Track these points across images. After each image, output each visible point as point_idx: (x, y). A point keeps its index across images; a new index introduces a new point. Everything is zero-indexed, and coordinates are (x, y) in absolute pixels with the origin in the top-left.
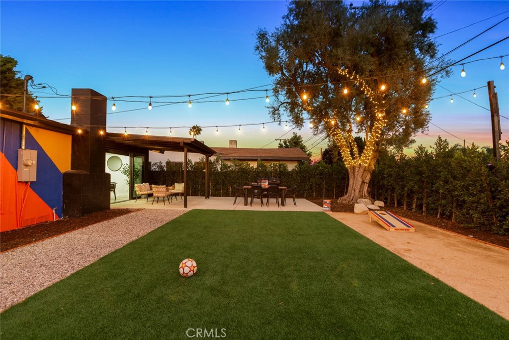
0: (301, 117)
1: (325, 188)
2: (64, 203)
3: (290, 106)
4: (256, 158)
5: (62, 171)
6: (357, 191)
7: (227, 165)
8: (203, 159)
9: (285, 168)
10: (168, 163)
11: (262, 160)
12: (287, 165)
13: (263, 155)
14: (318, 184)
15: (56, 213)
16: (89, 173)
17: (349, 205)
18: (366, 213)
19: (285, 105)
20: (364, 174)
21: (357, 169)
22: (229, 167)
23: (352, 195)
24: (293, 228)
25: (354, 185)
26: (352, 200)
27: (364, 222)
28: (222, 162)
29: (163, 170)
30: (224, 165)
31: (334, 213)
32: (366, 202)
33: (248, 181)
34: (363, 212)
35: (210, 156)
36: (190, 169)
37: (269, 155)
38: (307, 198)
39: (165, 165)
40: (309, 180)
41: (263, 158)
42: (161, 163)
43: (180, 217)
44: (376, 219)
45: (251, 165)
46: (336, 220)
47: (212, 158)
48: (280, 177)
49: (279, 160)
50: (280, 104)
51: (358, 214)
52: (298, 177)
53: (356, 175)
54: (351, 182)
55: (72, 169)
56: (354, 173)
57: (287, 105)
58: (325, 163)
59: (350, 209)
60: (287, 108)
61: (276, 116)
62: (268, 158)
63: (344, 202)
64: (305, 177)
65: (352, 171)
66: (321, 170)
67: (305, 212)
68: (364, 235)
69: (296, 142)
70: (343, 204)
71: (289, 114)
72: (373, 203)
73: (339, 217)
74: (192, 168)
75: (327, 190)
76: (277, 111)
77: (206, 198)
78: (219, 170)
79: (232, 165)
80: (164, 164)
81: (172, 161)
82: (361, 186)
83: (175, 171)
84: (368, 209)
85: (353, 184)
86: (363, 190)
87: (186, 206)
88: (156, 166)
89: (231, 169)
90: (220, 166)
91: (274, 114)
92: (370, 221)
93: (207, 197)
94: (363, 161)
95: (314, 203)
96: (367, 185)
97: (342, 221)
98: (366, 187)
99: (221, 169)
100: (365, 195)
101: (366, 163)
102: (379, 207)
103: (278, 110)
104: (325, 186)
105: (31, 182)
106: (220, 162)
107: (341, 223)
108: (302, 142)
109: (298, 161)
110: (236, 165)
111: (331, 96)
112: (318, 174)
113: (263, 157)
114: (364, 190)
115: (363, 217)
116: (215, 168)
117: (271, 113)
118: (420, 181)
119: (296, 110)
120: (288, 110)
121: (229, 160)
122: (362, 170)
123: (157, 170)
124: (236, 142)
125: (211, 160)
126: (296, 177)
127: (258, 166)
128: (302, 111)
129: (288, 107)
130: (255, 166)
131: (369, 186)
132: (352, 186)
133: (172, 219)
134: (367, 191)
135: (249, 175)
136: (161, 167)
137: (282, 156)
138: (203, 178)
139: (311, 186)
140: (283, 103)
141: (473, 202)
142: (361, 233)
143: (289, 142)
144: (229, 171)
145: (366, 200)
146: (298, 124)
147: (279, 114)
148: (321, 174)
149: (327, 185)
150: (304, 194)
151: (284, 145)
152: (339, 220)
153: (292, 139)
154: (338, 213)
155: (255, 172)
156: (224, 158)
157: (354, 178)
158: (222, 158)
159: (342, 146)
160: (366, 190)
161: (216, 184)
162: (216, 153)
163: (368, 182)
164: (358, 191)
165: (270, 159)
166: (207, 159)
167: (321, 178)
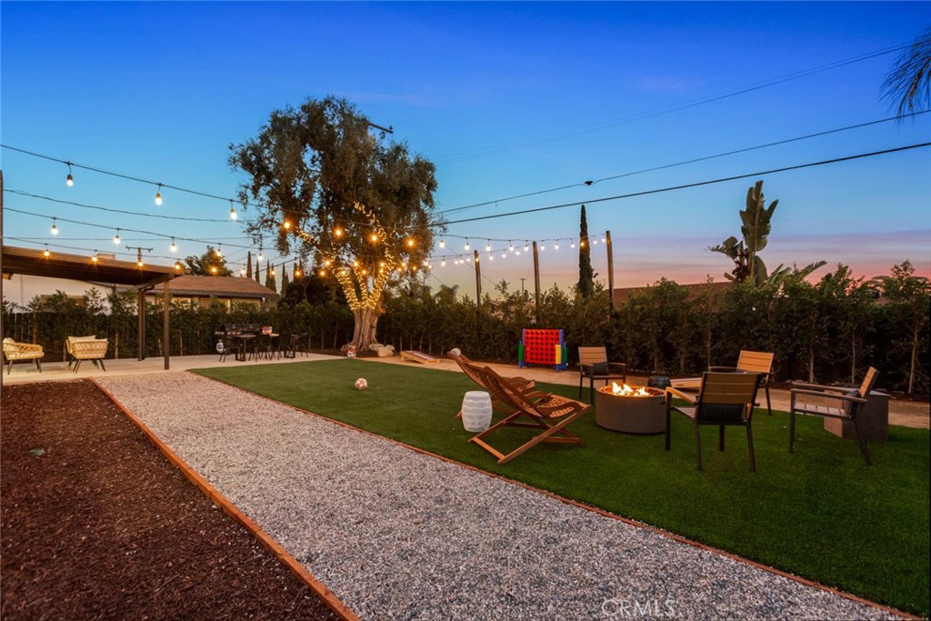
4: (206, 294)
6: (366, 337)
19: (269, 223)
20: (372, 317)
21: (365, 312)
23: (361, 341)
25: (362, 330)
41: (219, 294)
53: (364, 319)
56: (361, 316)
65: (359, 314)
76: (255, 231)
86: (371, 335)
94: (371, 303)
96: (375, 329)
100: (376, 340)
101: (373, 305)
114: (373, 335)
117: (247, 232)
118: (428, 323)
122: (370, 313)
132: (358, 331)
140: (266, 221)
141: (469, 338)
147: (261, 235)
157: (361, 323)
159: (346, 286)
160: (375, 334)
163: (376, 326)
167: (307, 324)
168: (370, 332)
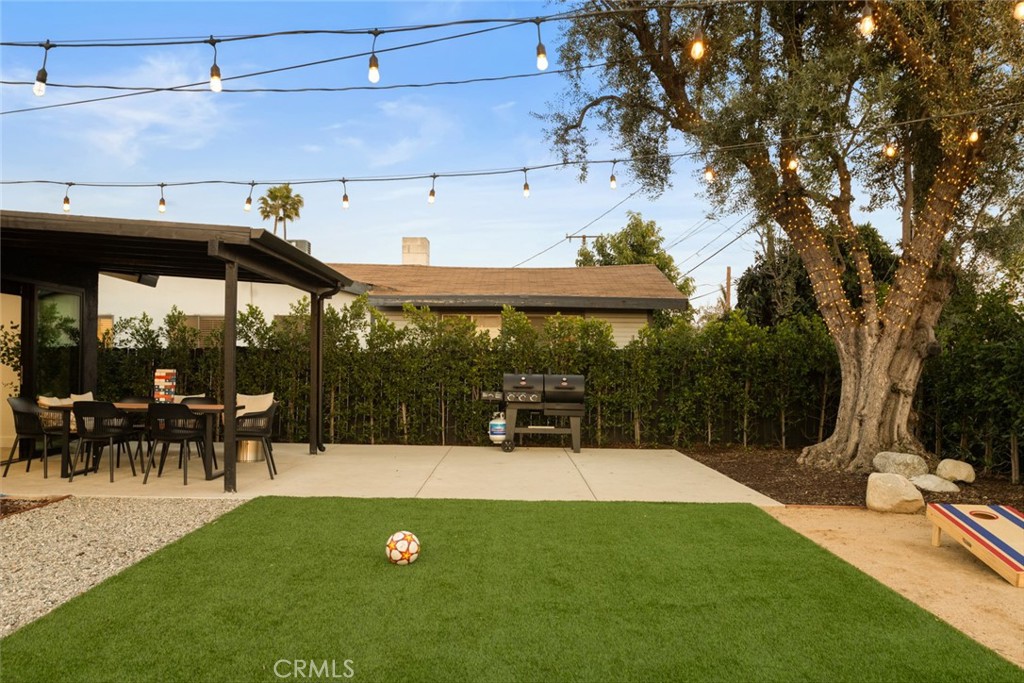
0: (662, 152)
1: (751, 412)
3: (622, 111)
4: (497, 303)
6: (872, 424)
7: (392, 326)
8: (304, 309)
9: (603, 338)
10: (173, 320)
11: (518, 309)
12: (608, 329)
13: (524, 291)
14: (723, 396)
17: (842, 477)
18: (913, 507)
19: (603, 107)
20: (898, 359)
22: (400, 335)
23: (854, 439)
24: (640, 577)
25: (861, 403)
26: (853, 456)
27: (912, 545)
28: (373, 318)
29: (153, 346)
30: (381, 327)
31: (793, 509)
32: (907, 465)
33: (469, 385)
34: (899, 505)
35: (328, 295)
36: (256, 343)
37: (545, 292)
38: (683, 448)
39: (166, 327)
40: (693, 381)
41: (522, 303)
42: (149, 322)
43: (205, 529)
44: (957, 535)
45: (479, 330)
46: (803, 539)
47: (338, 304)
48: (585, 372)
49: (581, 311)
50: (584, 103)
51: (883, 512)
52: (652, 373)
53: (867, 364)
54: (847, 389)
56: (858, 356)
57: (609, 109)
58: (749, 321)
59: (849, 491)
60: (610, 120)
61: (571, 147)
62: (540, 303)
63: (823, 464)
64: (677, 371)
65: (852, 349)
66: (731, 343)
67: (684, 504)
68: (922, 604)
69: (639, 245)
70: (817, 470)
71: (620, 141)
72: (932, 471)
73: (811, 522)
74: (262, 338)
75: (757, 419)
76: (572, 132)
77: (313, 452)
78: (364, 345)
79: (411, 327)
80: (158, 324)
81: (188, 312)
82: (885, 406)
83: (200, 351)
84: (919, 495)
85: (857, 396)
86: (892, 421)
87: (230, 485)
88: (129, 331)
89: (405, 342)
90: (368, 330)
91: (562, 139)
92: (935, 543)
93: (317, 446)
95: (714, 466)
96: (910, 400)
97: (825, 544)
98: (904, 410)
99: (369, 342)
100: (900, 439)
102: (957, 483)
103: (578, 125)
104: (750, 404)
106: (368, 318)
107: (825, 552)
108: (662, 246)
109: (649, 312)
110: (424, 329)
111: (771, 72)
112: (723, 361)
113: (525, 298)
114: (898, 421)
115: (905, 528)
116: (349, 338)
117: (554, 138)
119: (644, 127)
120: (617, 127)
121: (397, 309)
122: (888, 345)
123: (131, 345)
124: (425, 243)
125: (332, 311)
126: (645, 371)
127: (506, 333)
128: (664, 129)
129: (615, 113)
130: (495, 333)
131: (914, 405)
132: (850, 404)
133: (170, 536)
134: (909, 421)
135: (472, 364)
136: (148, 336)
137: (593, 294)
138: (302, 377)
139: (698, 402)
140: (596, 102)
142: (911, 597)
143: (615, 246)
144: (401, 351)
145: (908, 458)
146: (652, 176)
147: (582, 142)
148: (735, 361)
149: (755, 399)
150: (671, 432)
151: (597, 257)
152: (817, 540)
153: (626, 234)
154: (805, 509)
155: (495, 351)
156: (381, 302)
157: (858, 377)
158: (373, 301)
160: (905, 419)
161: (352, 399)
162: (350, 282)
163: (911, 389)
164: (875, 422)
165: (549, 304)
166: (317, 304)
167: (735, 376)
168: (888, 408)
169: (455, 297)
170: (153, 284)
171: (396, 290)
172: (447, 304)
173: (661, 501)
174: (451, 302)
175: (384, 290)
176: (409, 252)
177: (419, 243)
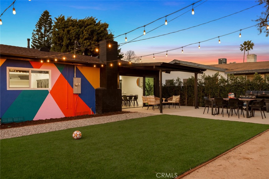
2: (96, 105)
4: (254, 72)
5: (95, 88)
15: (92, 110)
16: (106, 89)
35: (198, 73)
55: (100, 87)
77: (195, 108)
87: (161, 112)
105: (79, 94)
127: (254, 80)
130: (251, 80)
156: (228, 73)
166: (196, 75)
169: (248, 71)
170: (170, 73)
171: (233, 70)
172: (246, 73)
173: (248, 122)
174: (247, 72)
175: (230, 70)
176: (249, 59)
177: (252, 56)
